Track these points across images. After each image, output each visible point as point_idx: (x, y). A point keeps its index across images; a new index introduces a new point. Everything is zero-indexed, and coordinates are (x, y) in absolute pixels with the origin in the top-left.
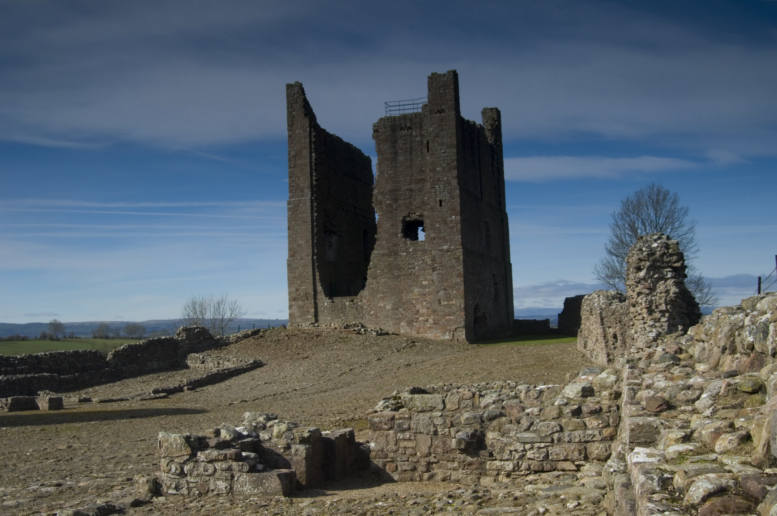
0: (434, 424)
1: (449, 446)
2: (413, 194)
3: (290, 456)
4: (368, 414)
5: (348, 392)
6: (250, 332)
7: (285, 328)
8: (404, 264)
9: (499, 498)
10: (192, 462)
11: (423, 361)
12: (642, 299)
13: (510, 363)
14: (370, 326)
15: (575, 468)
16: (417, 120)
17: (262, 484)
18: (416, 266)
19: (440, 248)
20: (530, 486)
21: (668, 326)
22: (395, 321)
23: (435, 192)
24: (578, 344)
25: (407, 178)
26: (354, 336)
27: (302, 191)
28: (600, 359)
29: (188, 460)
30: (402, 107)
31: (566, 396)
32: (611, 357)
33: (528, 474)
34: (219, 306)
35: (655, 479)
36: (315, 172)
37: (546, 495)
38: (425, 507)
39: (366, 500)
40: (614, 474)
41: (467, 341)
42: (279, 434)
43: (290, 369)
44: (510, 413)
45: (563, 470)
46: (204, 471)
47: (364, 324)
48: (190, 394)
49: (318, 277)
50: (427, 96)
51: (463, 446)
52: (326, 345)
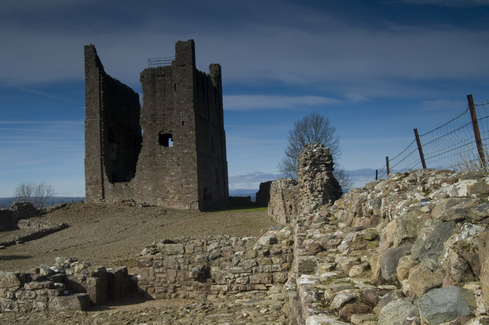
0: (178, 262)
1: (188, 276)
2: (166, 117)
3: (86, 284)
4: (136, 257)
5: (124, 243)
6: (60, 206)
7: (83, 202)
8: (160, 162)
9: (219, 308)
10: (21, 290)
11: (172, 223)
12: (307, 183)
13: (226, 224)
14: (138, 201)
15: (266, 288)
16: (169, 70)
17: (67, 303)
18: (168, 163)
19: (183, 152)
20: (238, 300)
21: (323, 200)
22: (154, 198)
23: (180, 116)
24: (268, 212)
25: (162, 107)
26: (128, 207)
27: (94, 114)
28: (282, 220)
29: (18, 289)
30: (159, 62)
31: (260, 244)
32: (288, 219)
33: (237, 293)
34: (39, 188)
35: (313, 294)
36: (103, 102)
37: (248, 305)
38: (172, 315)
39: (135, 312)
40: (289, 291)
41: (200, 210)
42: (79, 271)
43: (87, 229)
44: (225, 255)
45: (259, 290)
46: (29, 296)
47: (134, 200)
48: (20, 246)
49: (104, 170)
50: (175, 55)
51: (196, 276)
52: (110, 213)
